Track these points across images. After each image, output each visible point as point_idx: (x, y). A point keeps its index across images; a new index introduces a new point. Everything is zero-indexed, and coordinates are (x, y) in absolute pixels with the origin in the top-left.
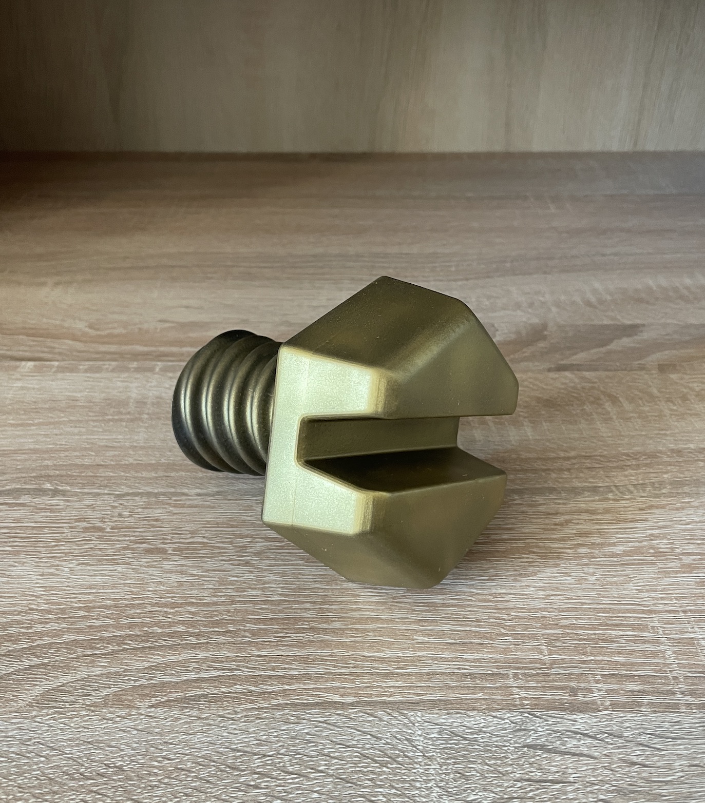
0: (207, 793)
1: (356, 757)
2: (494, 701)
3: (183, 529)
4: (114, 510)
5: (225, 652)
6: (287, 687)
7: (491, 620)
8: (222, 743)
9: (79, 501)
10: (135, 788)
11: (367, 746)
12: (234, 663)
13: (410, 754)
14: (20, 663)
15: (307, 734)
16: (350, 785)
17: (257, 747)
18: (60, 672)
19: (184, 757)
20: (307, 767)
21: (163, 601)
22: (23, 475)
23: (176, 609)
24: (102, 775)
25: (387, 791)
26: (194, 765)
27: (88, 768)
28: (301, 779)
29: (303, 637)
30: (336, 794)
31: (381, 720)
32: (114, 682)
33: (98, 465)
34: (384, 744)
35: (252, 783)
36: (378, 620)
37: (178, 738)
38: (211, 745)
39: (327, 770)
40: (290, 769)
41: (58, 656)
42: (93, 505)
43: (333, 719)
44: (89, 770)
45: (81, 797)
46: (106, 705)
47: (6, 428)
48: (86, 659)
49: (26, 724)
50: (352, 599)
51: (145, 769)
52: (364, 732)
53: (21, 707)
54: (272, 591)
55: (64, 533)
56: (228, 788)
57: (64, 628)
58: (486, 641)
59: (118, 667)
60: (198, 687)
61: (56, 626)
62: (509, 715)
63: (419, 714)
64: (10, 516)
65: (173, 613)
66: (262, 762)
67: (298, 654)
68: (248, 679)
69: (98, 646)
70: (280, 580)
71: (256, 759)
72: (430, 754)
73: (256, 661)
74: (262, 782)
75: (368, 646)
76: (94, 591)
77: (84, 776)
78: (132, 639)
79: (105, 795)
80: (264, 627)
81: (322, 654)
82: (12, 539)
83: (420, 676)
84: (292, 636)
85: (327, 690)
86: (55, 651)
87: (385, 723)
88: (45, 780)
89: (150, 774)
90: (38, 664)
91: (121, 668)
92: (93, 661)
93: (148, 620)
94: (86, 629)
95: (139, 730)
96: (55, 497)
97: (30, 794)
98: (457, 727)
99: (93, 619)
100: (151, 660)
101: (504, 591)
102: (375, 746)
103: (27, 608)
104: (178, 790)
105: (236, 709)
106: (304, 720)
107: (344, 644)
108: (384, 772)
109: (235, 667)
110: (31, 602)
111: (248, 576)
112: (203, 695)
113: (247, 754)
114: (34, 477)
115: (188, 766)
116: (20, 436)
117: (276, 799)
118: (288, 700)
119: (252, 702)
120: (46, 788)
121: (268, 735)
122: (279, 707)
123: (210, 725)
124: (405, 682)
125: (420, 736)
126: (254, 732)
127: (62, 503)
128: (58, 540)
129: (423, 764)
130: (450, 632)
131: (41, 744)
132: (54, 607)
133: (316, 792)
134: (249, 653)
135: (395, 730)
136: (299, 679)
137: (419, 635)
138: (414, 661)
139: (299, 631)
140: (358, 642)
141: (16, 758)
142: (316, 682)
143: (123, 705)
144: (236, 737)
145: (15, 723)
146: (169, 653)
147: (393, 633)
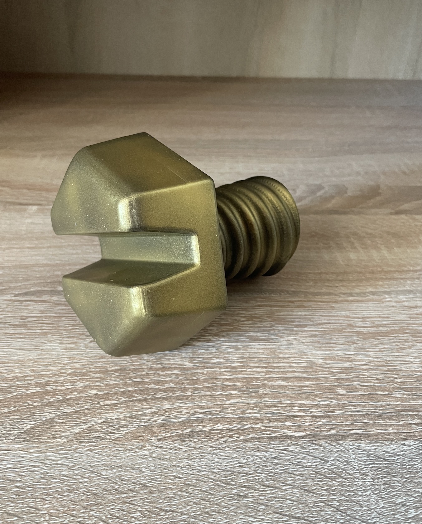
0: (211, 502)
1: (312, 474)
2: (401, 434)
5: (206, 402)
6: (254, 426)
7: (388, 379)
8: (215, 465)
10: (158, 500)
11: (319, 466)
12: (213, 409)
13: (350, 472)
14: (59, 411)
15: (274, 458)
16: (312, 494)
17: (241, 468)
18: (90, 417)
19: (189, 476)
20: (279, 482)
21: (155, 366)
22: (42, 281)
23: (166, 372)
24: (132, 490)
25: (339, 498)
26: (197, 482)
27: (121, 486)
28: (276, 490)
29: (259, 391)
30: (304, 500)
31: (324, 448)
32: (129, 423)
34: (330, 465)
35: (242, 494)
36: (308, 379)
37: (183, 462)
38: (207, 467)
39: (293, 484)
40: (267, 483)
41: (86, 405)
43: (291, 448)
44: (122, 487)
45: (119, 507)
46: (126, 439)
47: (24, 250)
48: (107, 408)
49: (70, 454)
50: (288, 365)
51: (163, 485)
52: (314, 457)
53: (65, 442)
54: (231, 359)
56: (225, 497)
57: (88, 386)
58: (387, 393)
59: (131, 413)
60: (191, 426)
61: (81, 385)
62: (413, 443)
63: (351, 443)
64: (36, 309)
65: (164, 375)
66: (245, 479)
67: (257, 402)
68: (225, 420)
69: (114, 398)
70: (235, 352)
71: (241, 477)
72: (364, 472)
73: (229, 408)
74: (249, 493)
75: (306, 397)
76: (105, 360)
77: (118, 491)
78: (137, 393)
79: (136, 505)
80: (229, 384)
81: (274, 402)
82: (40, 325)
83: (346, 417)
84: (251, 390)
85: (282, 427)
86: (84, 402)
87: (328, 450)
88: (90, 495)
89: (167, 489)
90: (73, 411)
91: (133, 414)
92: (112, 409)
93: (146, 380)
94: (103, 386)
95: (154, 457)
97: (80, 506)
98: (379, 452)
99: (107, 380)
100: (154, 408)
101: (392, 359)
102: (324, 466)
103: (59, 372)
104: (189, 500)
105: (221, 441)
106: (270, 448)
107: (288, 396)
108: (334, 485)
109: (214, 412)
110: (61, 368)
111: (212, 349)
112: (195, 432)
113: (235, 473)
114: (50, 283)
115: (194, 483)
116: (36, 255)
118: (256, 435)
119: (231, 436)
120: (92, 501)
121: (247, 460)
122: (251, 440)
123: (204, 453)
124: (336, 422)
125: (354, 458)
126: (236, 458)
128: (73, 325)
129: (360, 478)
130: (360, 387)
131: (83, 469)
132: (78, 371)
133: (288, 499)
134: (223, 402)
135: (336, 455)
136: (261, 420)
137: (339, 389)
138: (340, 407)
139: (255, 386)
140: (298, 394)
141: (67, 479)
142: (273, 422)
143: (139, 440)
144: (224, 461)
145: (62, 454)
146: (165, 402)
147: (320, 388)
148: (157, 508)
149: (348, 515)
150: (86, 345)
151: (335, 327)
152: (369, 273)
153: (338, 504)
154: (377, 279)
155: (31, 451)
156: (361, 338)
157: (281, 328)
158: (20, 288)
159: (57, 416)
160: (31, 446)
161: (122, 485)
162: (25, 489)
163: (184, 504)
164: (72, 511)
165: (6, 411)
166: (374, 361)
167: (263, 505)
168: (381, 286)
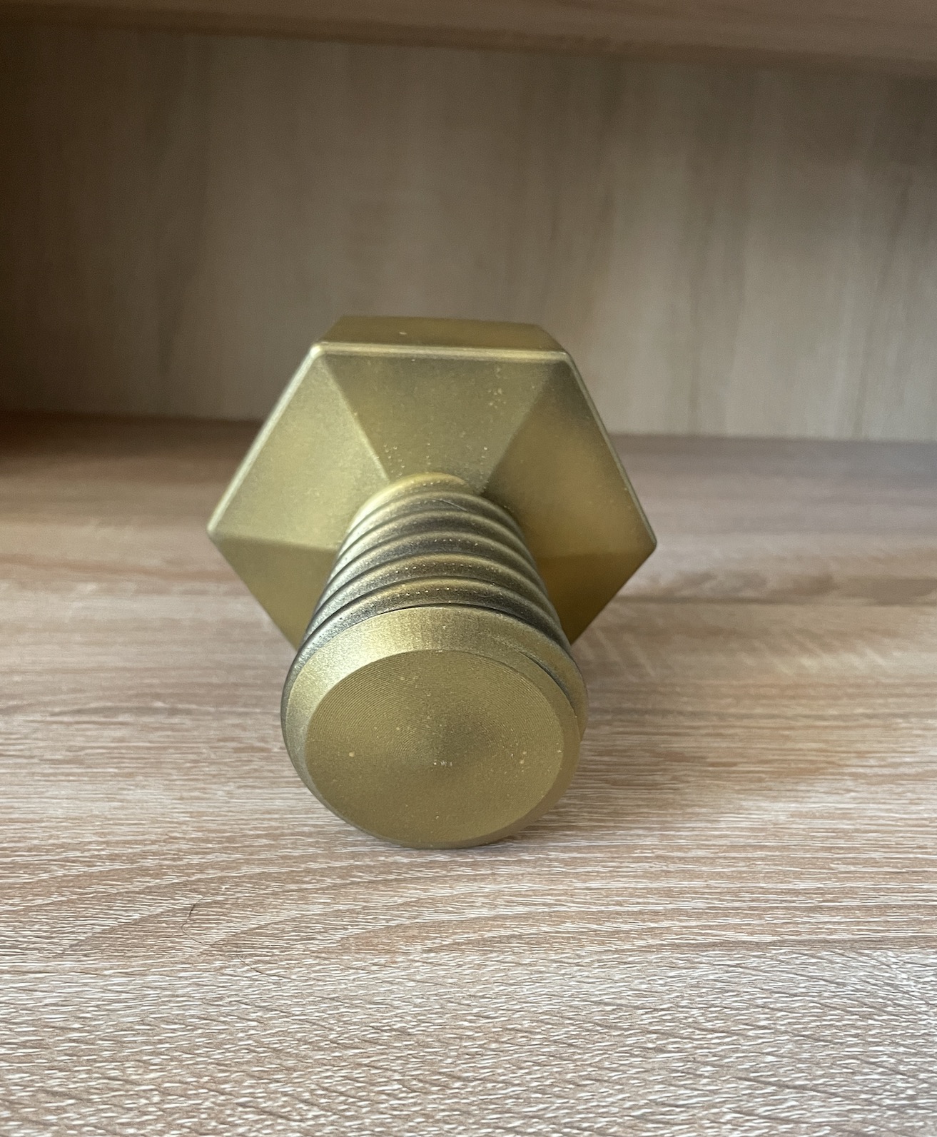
0: (576, 1060)
1: (814, 1007)
5: (529, 885)
6: (653, 925)
8: (572, 995)
9: (217, 720)
10: (440, 1058)
11: (826, 994)
12: (550, 897)
13: (904, 1002)
14: (172, 901)
15: (715, 980)
16: (823, 1043)
17: (637, 998)
18: (250, 911)
19: (513, 1014)
20: (737, 1022)
22: (116, 693)
24: (374, 1042)
25: (891, 1049)
26: (535, 1024)
27: (343, 1034)
28: (735, 1038)
29: (651, 867)
30: (806, 1055)
31: (831, 962)
32: (350, 922)
33: (235, 684)
34: (853, 991)
35: (650, 1045)
36: (762, 848)
37: (493, 990)
38: (553, 997)
39: (773, 1026)
40: (709, 1025)
41: (239, 892)
42: (241, 724)
43: (751, 962)
44: (346, 1036)
45: (343, 1073)
46: (346, 950)
48: (291, 895)
49: (207, 978)
51: (450, 1031)
52: (812, 977)
53: (191, 956)
55: (202, 753)
56: (610, 1053)
57: (239, 859)
59: (351, 904)
60: (501, 926)
61: (224, 857)
63: (890, 953)
64: (104, 735)
66: (653, 1017)
67: (652, 886)
68: (580, 916)
70: (581, 804)
71: (642, 1014)
73: (586, 894)
74: (668, 1043)
75: (765, 877)
76: (277, 816)
77: (338, 1044)
78: (362, 871)
79: (387, 1069)
80: (579, 855)
81: (692, 886)
82: (116, 760)
83: (867, 910)
84: (632, 866)
85: (722, 928)
86: (232, 886)
87: (840, 965)
88: (264, 1052)
89: (461, 1039)
90: (207, 902)
91: (357, 905)
92: (303, 898)
94: (278, 860)
95: (418, 982)
96: (175, 716)
97: (243, 1074)
99: (287, 848)
100: (405, 895)
102: (839, 993)
103: (167, 837)
104: (521, 1058)
105: (578, 952)
106: (701, 963)
107: (722, 875)
108: (874, 1027)
109: (552, 902)
110: (170, 829)
112: (513, 936)
113: (624, 1009)
114: (134, 695)
115: (526, 1026)
116: (99, 654)
117: (703, 1066)
118: (663, 940)
119: (602, 943)
120: (271, 1063)
121: (650, 984)
122: (648, 949)
123: (541, 972)
124: (846, 917)
127: (189, 722)
128: (195, 761)
130: (884, 860)
131: (243, 1003)
132: (214, 835)
133: (768, 1054)
134: (569, 886)
135: (862, 974)
136: (667, 915)
137: (838, 864)
138: (847, 893)
139: (639, 860)
140: (744, 872)
141: (202, 1024)
142: (698, 919)
143: (377, 950)
144: (594, 988)
145: (186, 978)
146: (432, 886)
147: (793, 861)
148: (440, 1074)
149: (924, 1081)
150: (229, 793)
153: (892, 1061)
155: (106, 972)
156: (864, 783)
158: (64, 703)
159: (169, 911)
160: (107, 964)
161: (347, 1033)
162: (93, 1044)
163: (508, 1066)
164: (222, 1084)
165: (39, 902)
166: (901, 819)
167: (708, 1065)
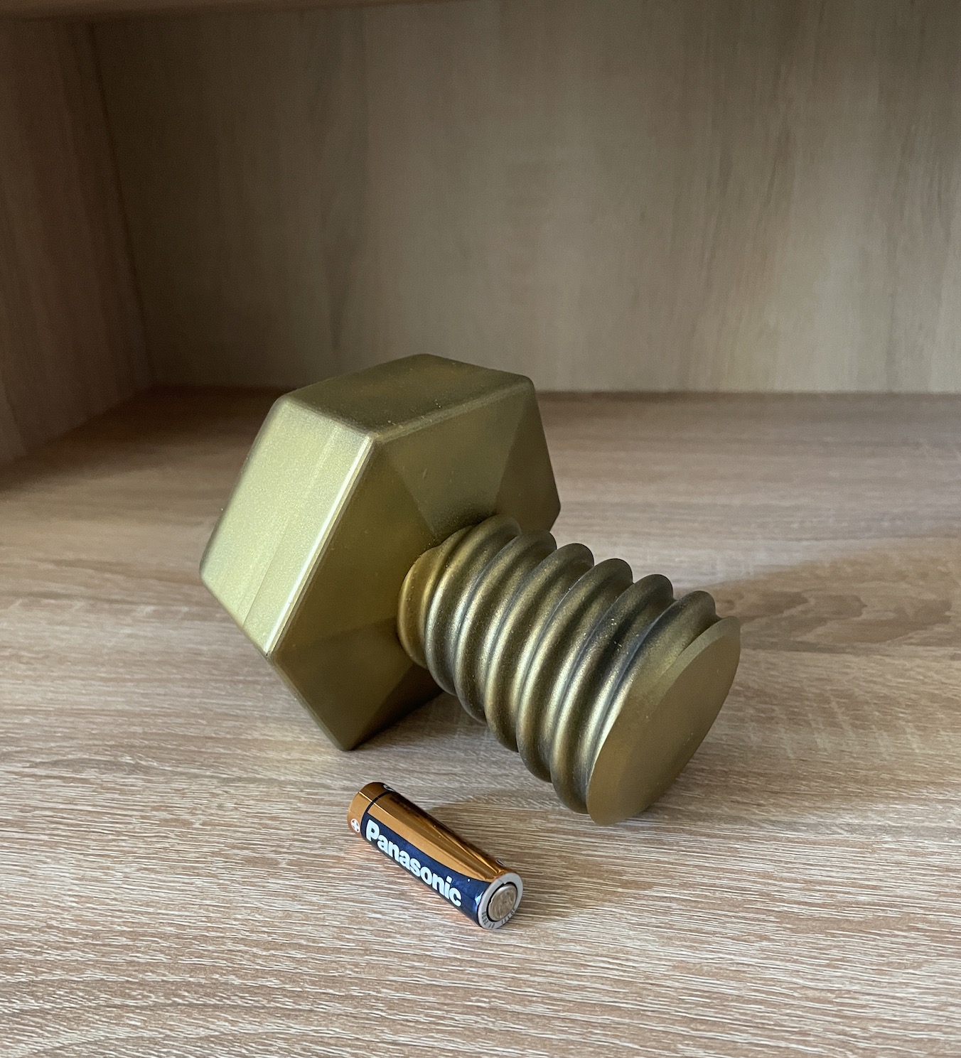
3: (311, 834)
4: (213, 799)
5: (338, 1030)
7: (829, 1035)
9: (166, 783)
14: (7, 1004)
18: (64, 1026)
21: (254, 937)
22: (96, 742)
23: (273, 952)
33: (207, 738)
36: (614, 1010)
41: (67, 1001)
42: (184, 789)
47: (93, 682)
48: (109, 1012)
50: (573, 970)
54: (436, 942)
55: (130, 823)
57: (89, 960)
59: (156, 1031)
61: (78, 956)
64: (60, 794)
65: (265, 958)
67: (463, 1048)
69: (134, 993)
70: (451, 927)
73: (388, 1051)
75: (592, 1052)
76: (151, 910)
78: (190, 989)
80: (411, 997)
82: (53, 826)
84: (457, 1018)
86: (66, 992)
90: (34, 1010)
91: (161, 1033)
92: (119, 1017)
93: (223, 963)
94: (122, 966)
96: (133, 774)
99: (138, 952)
100: (212, 1027)
101: (856, 988)
103: (45, 924)
107: (546, 1042)
110: (53, 915)
111: (400, 914)
114: (111, 746)
116: (109, 694)
127: (140, 783)
128: (119, 833)
130: (746, 1047)
132: (85, 927)
134: (377, 1037)
137: (688, 1045)
139: (471, 1010)
140: (573, 1042)
146: (244, 1019)
147: (638, 1035)
151: (726, 895)
152: (856, 781)
154: (871, 797)
156: (789, 928)
157: (587, 885)
158: (50, 752)
166: (804, 987)
168: (881, 813)
